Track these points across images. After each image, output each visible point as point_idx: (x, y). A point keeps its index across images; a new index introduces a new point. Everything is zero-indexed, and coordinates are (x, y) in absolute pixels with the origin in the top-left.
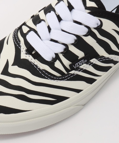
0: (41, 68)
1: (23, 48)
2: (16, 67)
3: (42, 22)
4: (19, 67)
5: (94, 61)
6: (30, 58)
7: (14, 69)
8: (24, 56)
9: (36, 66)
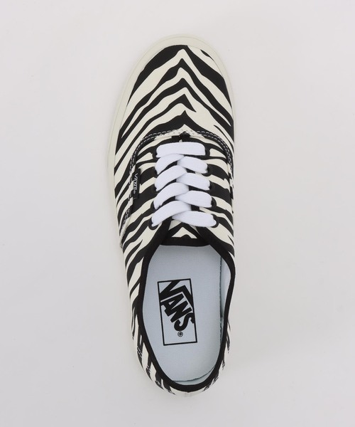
0: (157, 137)
1: (193, 134)
2: (180, 114)
3: (205, 172)
4: (178, 116)
5: (130, 203)
6: (177, 133)
7: (179, 109)
8: (185, 129)
9: (164, 134)
